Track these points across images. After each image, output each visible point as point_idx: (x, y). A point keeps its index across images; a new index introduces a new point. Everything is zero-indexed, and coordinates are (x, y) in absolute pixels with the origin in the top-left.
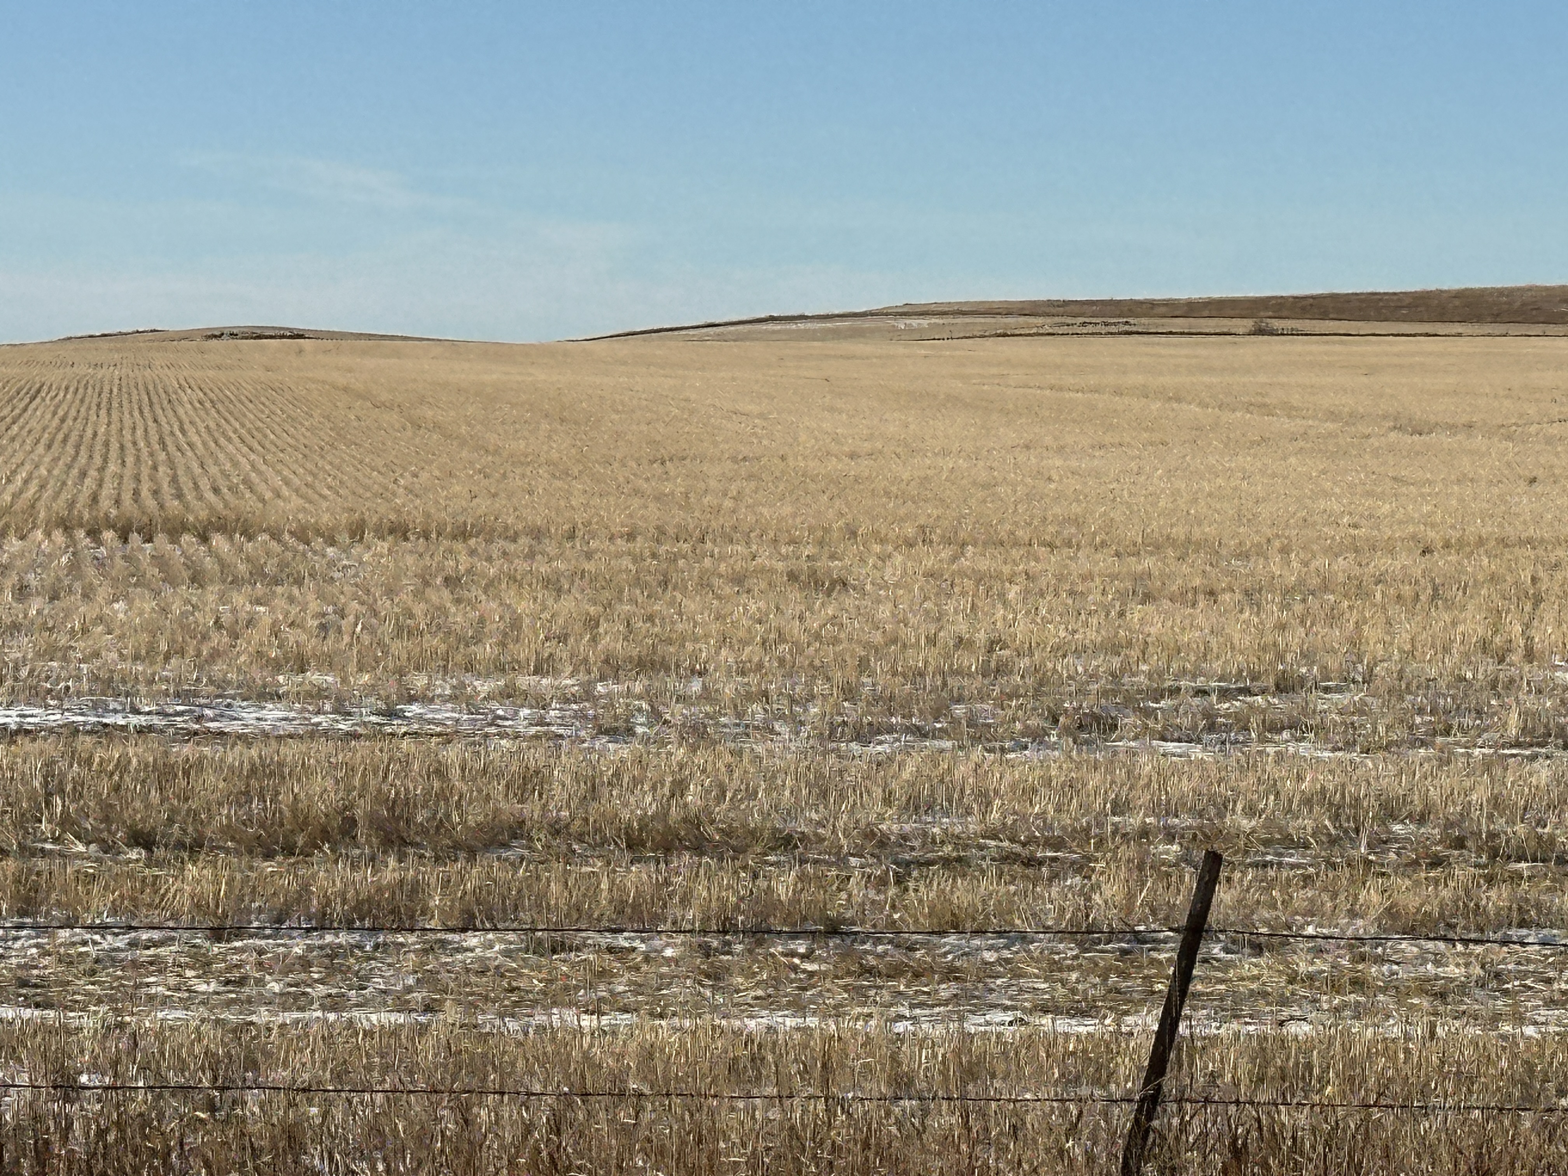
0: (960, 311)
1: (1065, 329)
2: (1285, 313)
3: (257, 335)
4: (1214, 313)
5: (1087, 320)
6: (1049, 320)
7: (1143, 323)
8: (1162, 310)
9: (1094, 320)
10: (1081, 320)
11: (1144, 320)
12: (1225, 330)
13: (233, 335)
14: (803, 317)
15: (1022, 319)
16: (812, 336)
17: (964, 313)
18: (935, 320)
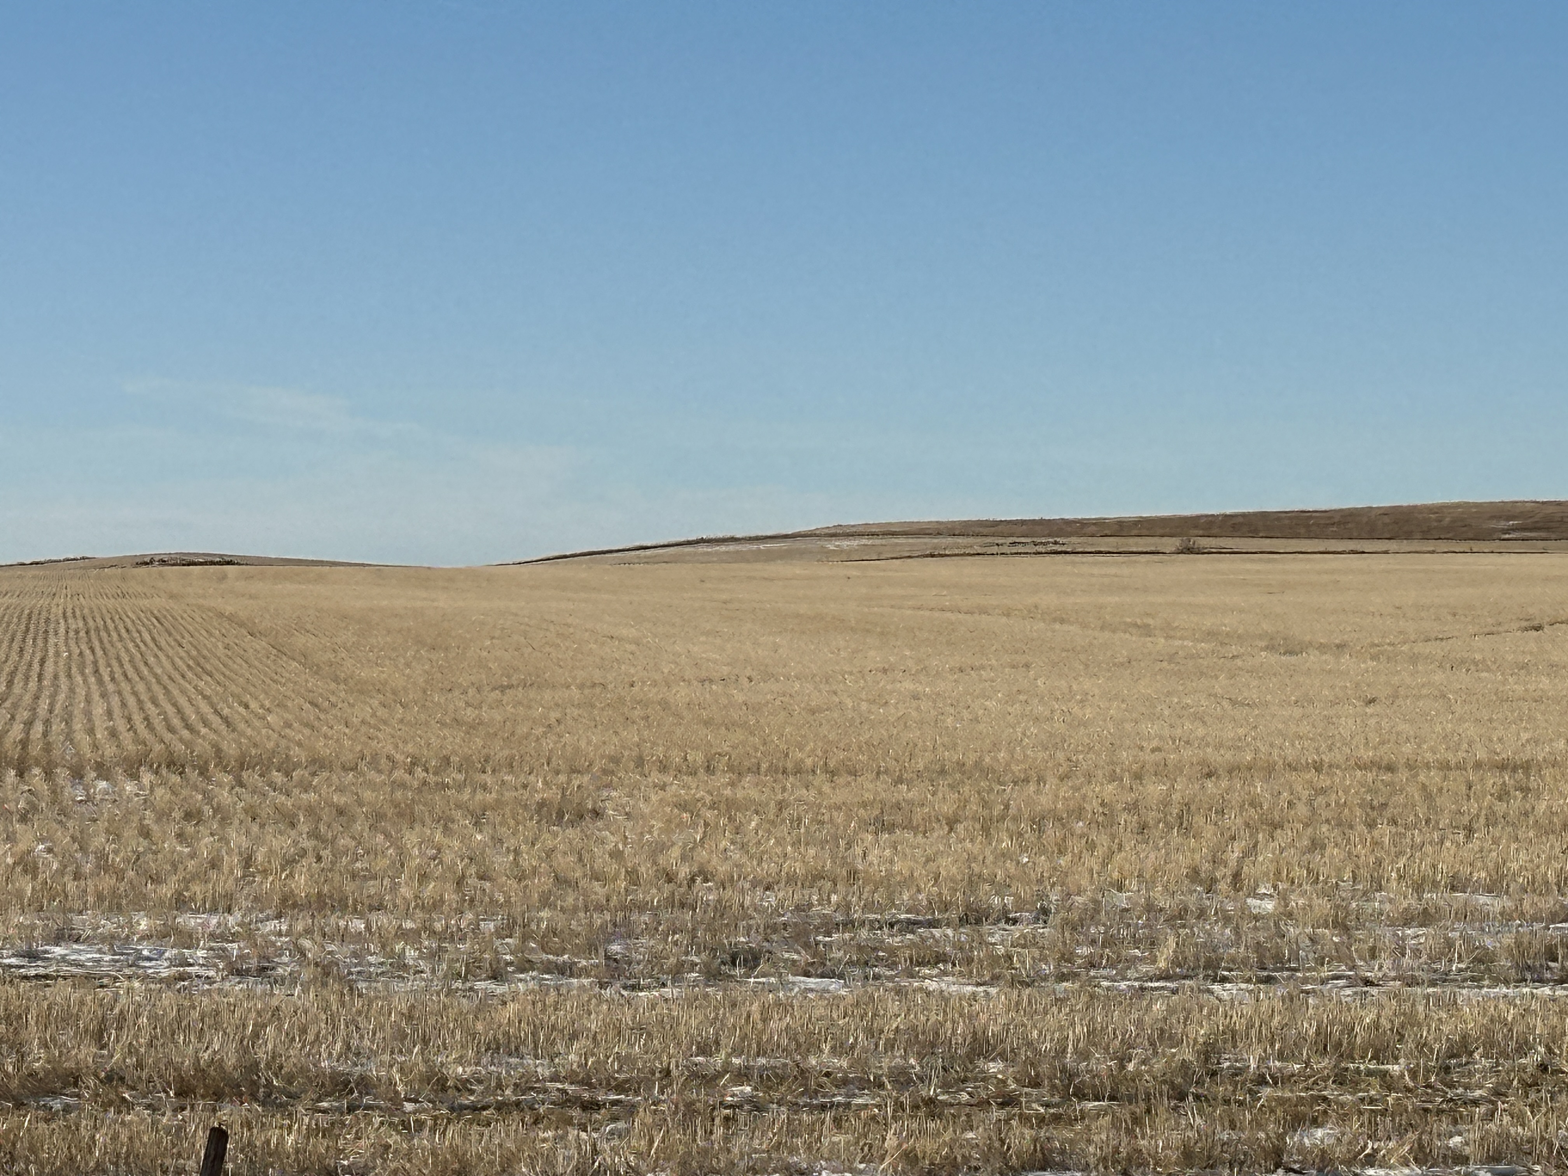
0: (889, 532)
1: (995, 550)
2: (1215, 531)
3: (187, 561)
4: (1145, 532)
5: (1018, 540)
6: (979, 540)
7: (1074, 542)
8: (1093, 529)
9: (1023, 540)
10: (1011, 540)
11: (1074, 539)
12: (1153, 549)
13: (163, 562)
14: (733, 540)
15: (950, 540)
16: (740, 558)
17: (893, 534)
18: (864, 541)
